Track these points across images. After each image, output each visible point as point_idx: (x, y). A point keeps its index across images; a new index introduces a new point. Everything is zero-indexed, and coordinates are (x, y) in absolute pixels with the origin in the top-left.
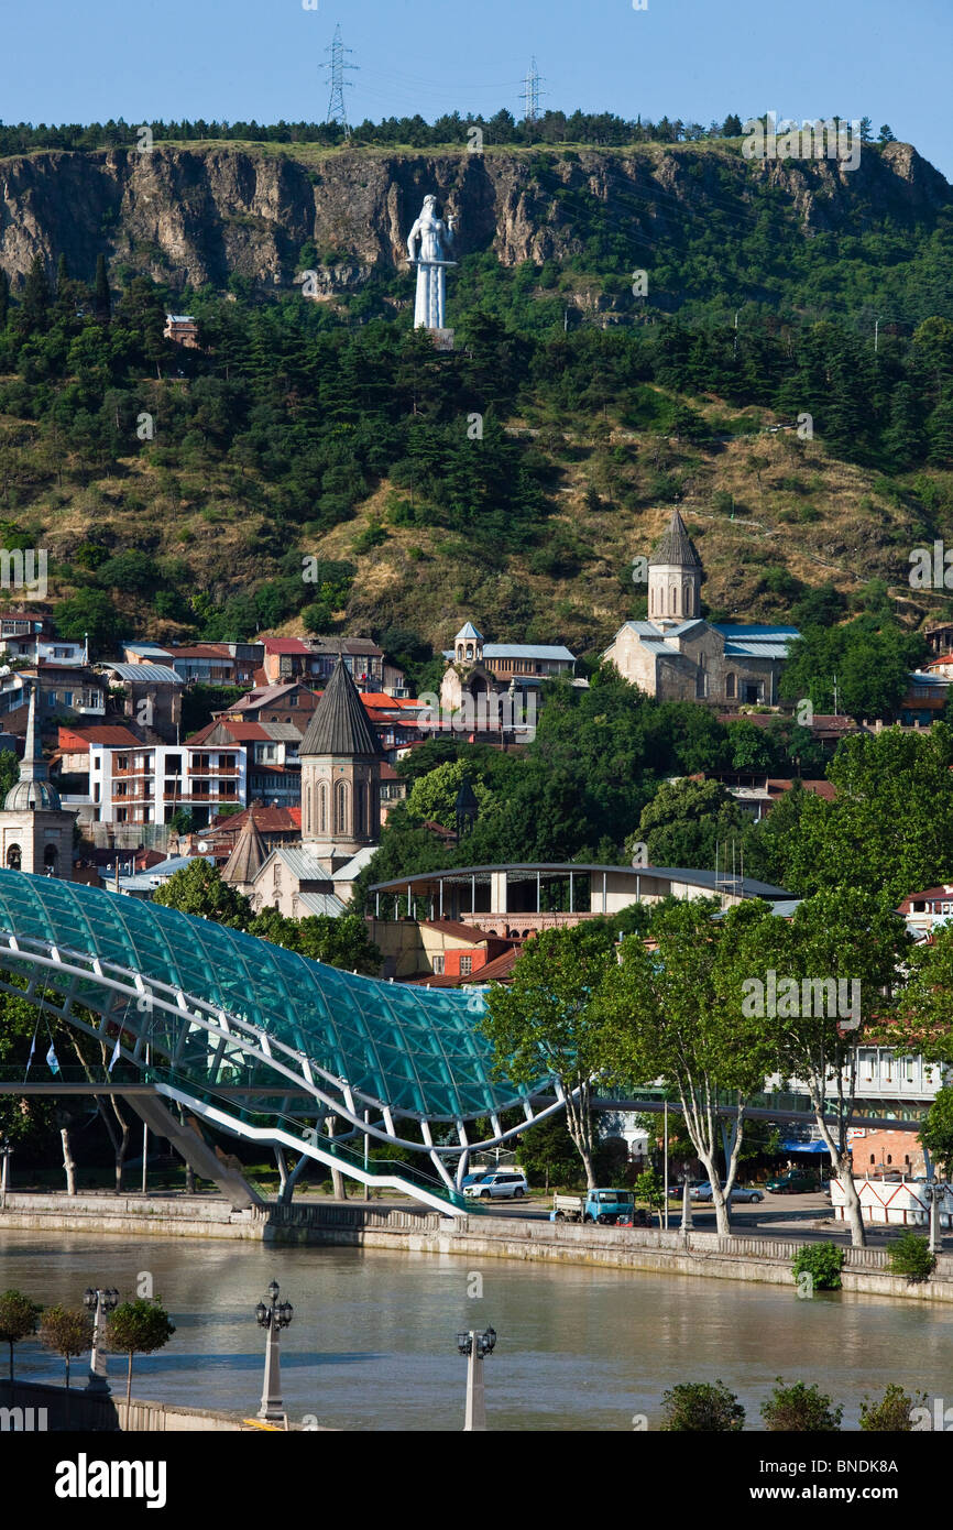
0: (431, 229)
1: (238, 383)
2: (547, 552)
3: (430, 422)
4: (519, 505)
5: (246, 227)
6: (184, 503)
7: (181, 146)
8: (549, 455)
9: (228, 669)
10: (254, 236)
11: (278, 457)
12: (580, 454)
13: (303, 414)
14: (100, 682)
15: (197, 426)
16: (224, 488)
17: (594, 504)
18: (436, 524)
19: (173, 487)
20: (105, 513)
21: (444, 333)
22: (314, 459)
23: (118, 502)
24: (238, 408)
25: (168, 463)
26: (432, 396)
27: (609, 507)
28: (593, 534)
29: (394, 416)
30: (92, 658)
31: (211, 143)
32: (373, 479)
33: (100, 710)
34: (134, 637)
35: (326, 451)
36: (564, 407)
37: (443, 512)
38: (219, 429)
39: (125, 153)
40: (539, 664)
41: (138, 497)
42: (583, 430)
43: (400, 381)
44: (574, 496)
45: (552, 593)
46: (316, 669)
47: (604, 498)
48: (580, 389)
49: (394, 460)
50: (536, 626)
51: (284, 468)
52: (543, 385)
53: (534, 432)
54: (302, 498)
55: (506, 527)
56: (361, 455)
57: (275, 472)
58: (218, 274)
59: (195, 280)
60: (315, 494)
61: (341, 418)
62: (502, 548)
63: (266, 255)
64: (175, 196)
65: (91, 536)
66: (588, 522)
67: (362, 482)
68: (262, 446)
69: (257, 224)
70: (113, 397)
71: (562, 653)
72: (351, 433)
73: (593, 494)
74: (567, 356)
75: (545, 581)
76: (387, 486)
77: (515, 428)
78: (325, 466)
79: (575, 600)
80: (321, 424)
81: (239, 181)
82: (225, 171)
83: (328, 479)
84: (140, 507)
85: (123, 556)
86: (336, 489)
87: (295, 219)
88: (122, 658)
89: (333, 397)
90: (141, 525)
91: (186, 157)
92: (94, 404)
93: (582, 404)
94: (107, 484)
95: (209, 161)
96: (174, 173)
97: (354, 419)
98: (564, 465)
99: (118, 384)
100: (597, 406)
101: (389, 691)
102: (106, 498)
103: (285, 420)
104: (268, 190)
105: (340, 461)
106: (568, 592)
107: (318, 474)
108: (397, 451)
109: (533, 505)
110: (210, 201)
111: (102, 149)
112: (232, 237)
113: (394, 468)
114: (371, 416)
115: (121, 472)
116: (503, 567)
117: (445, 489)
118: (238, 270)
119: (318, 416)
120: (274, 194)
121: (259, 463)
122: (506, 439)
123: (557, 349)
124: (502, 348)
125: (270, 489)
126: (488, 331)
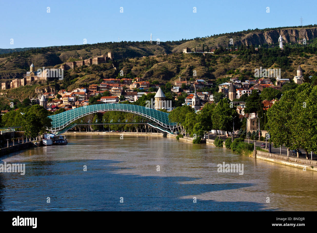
0: (281, 38)
1: (261, 54)
2: (289, 69)
3: (280, 57)
4: (287, 65)
5: (292, 37)
6: (254, 66)
7: (285, 29)
8: (292, 60)
9: (255, 82)
10: (293, 37)
11: (264, 61)
12: (295, 59)
13: (267, 57)
14: (241, 84)
15: (256, 59)
16: (258, 65)
17: (295, 64)
18: (278, 67)
19: (253, 65)
20: (246, 68)
21: (283, 48)
22: (267, 61)
23: (248, 66)
24: (261, 57)
25: (253, 62)
26: (280, 54)
27: (297, 65)
28: (295, 67)
29: (276, 57)
30: (241, 82)
31: (288, 29)
32: (273, 63)
33: (241, 87)
34: (247, 80)
35: (269, 60)
36: (294, 55)
37: (279, 66)
38: (258, 59)
39: (280, 30)
40: (286, 81)
41: (250, 66)
42: (295, 57)
43: (277, 53)
44: (293, 64)
45: (290, 73)
46: (263, 82)
47: (296, 64)
48: (296, 53)
49: (275, 61)
50: (287, 77)
51: (265, 62)
52: (292, 53)
53: (290, 58)
54: (266, 65)
55: (286, 67)
56: (272, 61)
57: (263, 63)
58: (289, 41)
59: (287, 42)
60: (267, 65)
61: (271, 57)
62: (285, 69)
63: (294, 39)
64: (285, 34)
65: (244, 70)
66: (294, 66)
67: (272, 63)
68: (263, 60)
69: (293, 36)
70: (248, 56)
71: (288, 79)
72: (272, 58)
73: (295, 63)
74: (294, 50)
75: (289, 72)
76: (275, 63)
77: (288, 57)
78: (269, 62)
79: (292, 74)
80: (269, 58)
81: (291, 32)
82: (290, 31)
83: (269, 63)
84: (250, 67)
85: (248, 72)
86: (269, 64)
87: (297, 35)
88: (245, 82)
89: (270, 55)
90: (250, 69)
91: (286, 30)
92: (247, 57)
93: (296, 55)
94: (247, 65)
95: (288, 30)
96: (284, 32)
97: (272, 57)
98: (293, 61)
99: (249, 55)
100: (297, 55)
101: (271, 84)
102: (247, 66)
103: (265, 57)
104: (294, 33)
105: (270, 61)
106: (291, 73)
107: (268, 63)
108: (276, 60)
109: (289, 65)
110: (288, 34)
111: (278, 30)
112: (290, 38)
113: (275, 62)
114: (274, 57)
115: (249, 63)
116: (285, 71)
117: (280, 64)
118: (291, 41)
119: (269, 57)
120: (295, 33)
121: (262, 62)
122: (287, 58)
123: (294, 49)
124: (288, 49)
125: (263, 64)
126: (287, 48)
